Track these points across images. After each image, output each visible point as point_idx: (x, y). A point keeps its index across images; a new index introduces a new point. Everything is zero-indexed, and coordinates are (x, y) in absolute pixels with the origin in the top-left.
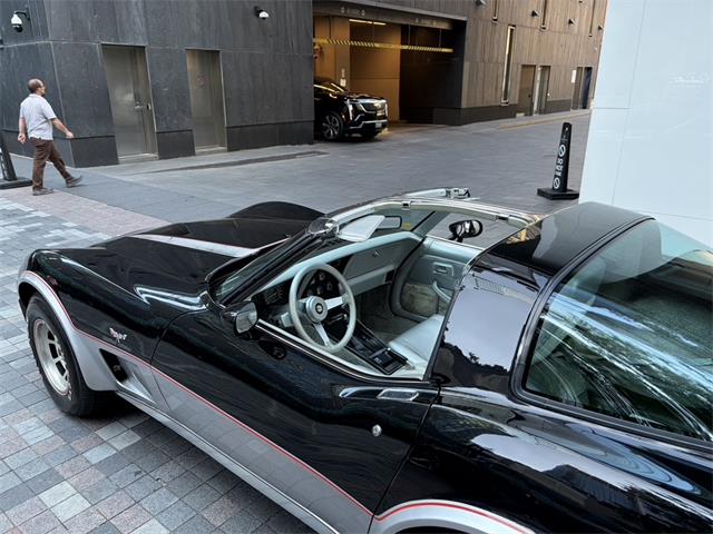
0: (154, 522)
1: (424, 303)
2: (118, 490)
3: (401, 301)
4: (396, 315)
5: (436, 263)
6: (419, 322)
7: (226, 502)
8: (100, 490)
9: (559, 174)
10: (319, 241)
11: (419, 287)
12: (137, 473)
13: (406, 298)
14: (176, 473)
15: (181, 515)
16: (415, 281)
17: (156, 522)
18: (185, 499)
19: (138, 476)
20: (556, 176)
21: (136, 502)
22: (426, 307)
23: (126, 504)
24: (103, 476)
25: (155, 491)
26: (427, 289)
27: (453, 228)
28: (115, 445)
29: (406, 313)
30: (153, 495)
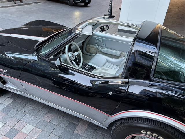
0: (28, 125)
1: (93, 50)
2: (12, 117)
3: (86, 50)
4: (84, 54)
5: (96, 39)
6: (93, 56)
7: (48, 114)
8: (6, 119)
9: (110, 10)
10: (78, 35)
11: (91, 46)
12: (16, 111)
13: (87, 49)
14: (29, 109)
15: (36, 121)
16: (90, 44)
17: (29, 125)
18: (36, 116)
19: (17, 112)
20: (109, 11)
21: (20, 120)
22: (93, 51)
23: (17, 121)
24: (5, 114)
25: (24, 115)
26: (94, 46)
27: (101, 28)
28: (5, 104)
29: (88, 53)
30: (25, 117)
